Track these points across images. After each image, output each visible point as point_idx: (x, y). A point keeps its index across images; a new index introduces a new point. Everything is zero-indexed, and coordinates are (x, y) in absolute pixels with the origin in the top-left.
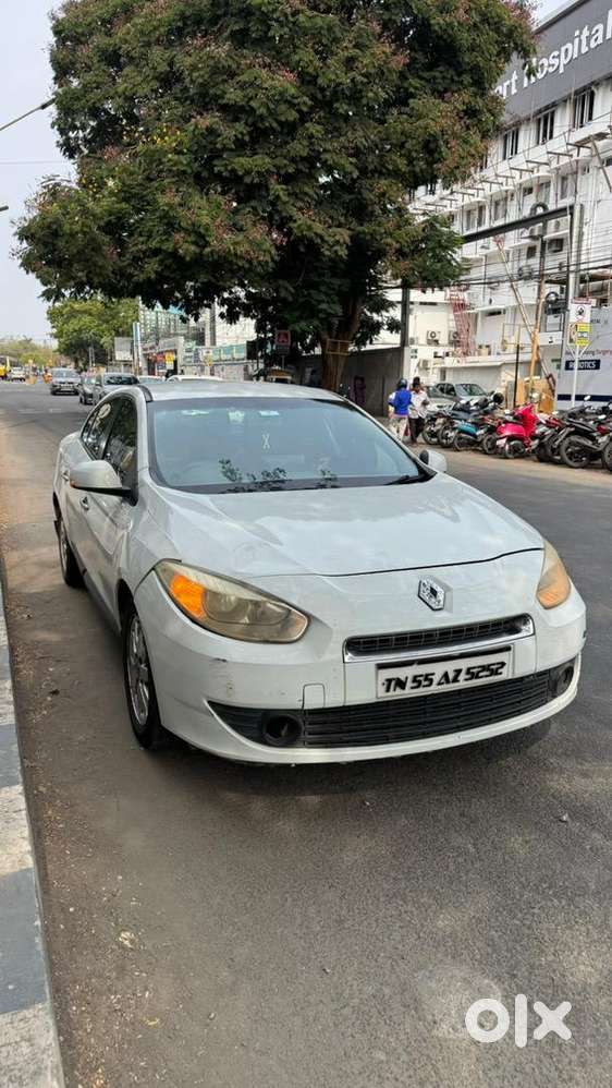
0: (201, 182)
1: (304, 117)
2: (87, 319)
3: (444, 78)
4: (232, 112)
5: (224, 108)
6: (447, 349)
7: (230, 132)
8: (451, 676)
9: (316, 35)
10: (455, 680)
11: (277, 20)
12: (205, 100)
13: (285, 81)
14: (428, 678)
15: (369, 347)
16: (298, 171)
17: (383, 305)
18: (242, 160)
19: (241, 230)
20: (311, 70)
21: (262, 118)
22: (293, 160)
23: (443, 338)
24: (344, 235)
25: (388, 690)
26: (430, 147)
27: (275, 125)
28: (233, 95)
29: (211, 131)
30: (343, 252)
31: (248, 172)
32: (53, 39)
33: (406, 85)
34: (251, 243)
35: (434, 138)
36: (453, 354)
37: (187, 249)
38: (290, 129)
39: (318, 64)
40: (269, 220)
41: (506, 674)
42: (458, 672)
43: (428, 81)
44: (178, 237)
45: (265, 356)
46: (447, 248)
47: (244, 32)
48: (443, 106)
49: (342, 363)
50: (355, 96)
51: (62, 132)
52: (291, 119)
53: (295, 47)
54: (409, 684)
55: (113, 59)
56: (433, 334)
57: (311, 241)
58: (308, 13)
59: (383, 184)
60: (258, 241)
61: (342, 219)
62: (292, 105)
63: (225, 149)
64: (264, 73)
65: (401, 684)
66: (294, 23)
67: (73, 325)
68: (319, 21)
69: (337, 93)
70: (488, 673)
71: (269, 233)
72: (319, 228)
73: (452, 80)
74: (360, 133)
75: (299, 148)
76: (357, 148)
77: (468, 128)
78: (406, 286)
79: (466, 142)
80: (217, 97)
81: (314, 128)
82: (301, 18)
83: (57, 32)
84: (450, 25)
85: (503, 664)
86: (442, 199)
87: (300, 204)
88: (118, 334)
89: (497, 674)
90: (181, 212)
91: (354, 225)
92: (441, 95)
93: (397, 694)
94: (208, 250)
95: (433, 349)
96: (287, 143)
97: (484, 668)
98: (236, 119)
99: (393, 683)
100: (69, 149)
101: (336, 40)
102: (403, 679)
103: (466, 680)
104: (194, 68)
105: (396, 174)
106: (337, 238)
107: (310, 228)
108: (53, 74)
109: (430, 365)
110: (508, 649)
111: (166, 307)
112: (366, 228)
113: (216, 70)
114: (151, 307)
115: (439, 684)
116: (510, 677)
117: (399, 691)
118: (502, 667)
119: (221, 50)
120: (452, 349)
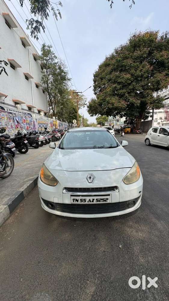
0: (114, 95)
1: (132, 82)
2: (101, 119)
3: (161, 70)
4: (119, 83)
5: (118, 83)
6: (164, 120)
7: (119, 87)
8: (91, 200)
9: (134, 67)
10: (93, 201)
11: (127, 66)
12: (115, 82)
13: (128, 76)
14: (85, 200)
15: (146, 120)
16: (131, 91)
17: (149, 113)
18: (121, 91)
19: (120, 102)
20: (133, 73)
21: (124, 83)
22: (130, 90)
23: (163, 118)
24: (139, 101)
25: (74, 201)
26: (158, 83)
27: (127, 84)
28: (119, 81)
29: (115, 87)
30: (139, 105)
31: (122, 93)
32: (93, 77)
33: (153, 72)
34: (122, 104)
35: (159, 81)
36: (165, 121)
37: (111, 106)
38: (129, 84)
39: (135, 72)
40: (125, 100)
41: (108, 201)
42: (93, 200)
43: (158, 71)
44: (109, 105)
45: (127, 123)
46: (161, 101)
47: (122, 70)
48: (161, 75)
49: (140, 123)
50: (142, 76)
51: (94, 91)
52: (129, 82)
53: (131, 70)
54: (79, 201)
55: (102, 79)
56: (161, 117)
57: (132, 103)
58: (133, 63)
59: (148, 91)
60: (123, 104)
61: (139, 99)
62: (130, 80)
63: (118, 89)
64: (125, 76)
65: (77, 201)
66: (131, 66)
67: (99, 120)
68: (135, 65)
69: (138, 76)
70: (103, 201)
71: (125, 103)
72: (134, 101)
73: (164, 70)
74: (143, 83)
75: (131, 87)
76: (142, 85)
77: (167, 78)
78: (153, 109)
79: (166, 80)
80: (116, 81)
81: (134, 83)
82: (132, 65)
83: (94, 76)
84: (163, 59)
85: (107, 199)
86: (164, 93)
87: (131, 97)
88: (106, 121)
89: (106, 201)
90: (110, 101)
91: (141, 99)
92: (160, 73)
93: (76, 203)
94: (114, 106)
95: (161, 120)
96: (129, 87)
97: (101, 199)
98: (120, 84)
99: (75, 200)
100: (95, 94)
101: (139, 67)
102: (78, 199)
103: (96, 202)
104: (113, 77)
105: (151, 89)
106: (138, 102)
107: (132, 101)
108: (93, 83)
109: (160, 123)
110: (109, 195)
111: (110, 116)
112: (143, 100)
113: (117, 77)
114: (108, 117)
115: (88, 202)
116: (111, 202)
117: (76, 202)
118: (107, 200)
119: (117, 73)
120: (165, 120)
